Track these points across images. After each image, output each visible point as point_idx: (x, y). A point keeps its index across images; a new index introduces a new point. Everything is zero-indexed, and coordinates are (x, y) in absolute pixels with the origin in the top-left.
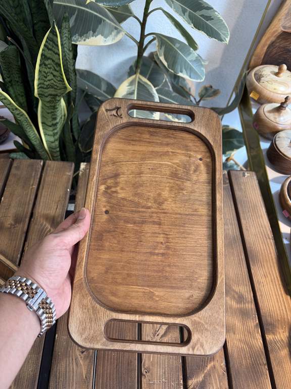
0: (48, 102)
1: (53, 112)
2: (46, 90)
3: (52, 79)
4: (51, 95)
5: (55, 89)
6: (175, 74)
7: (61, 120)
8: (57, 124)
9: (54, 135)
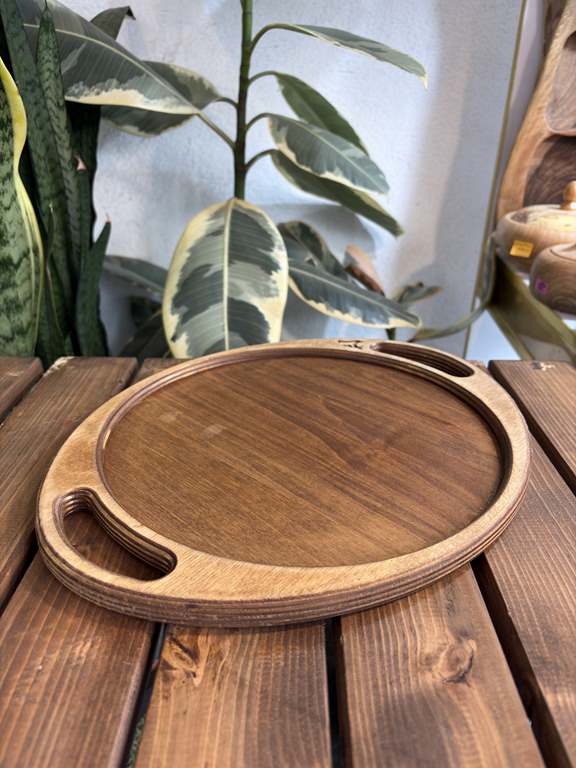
6: (316, 174)
7: (25, 260)
8: (12, 268)
9: (8, 309)
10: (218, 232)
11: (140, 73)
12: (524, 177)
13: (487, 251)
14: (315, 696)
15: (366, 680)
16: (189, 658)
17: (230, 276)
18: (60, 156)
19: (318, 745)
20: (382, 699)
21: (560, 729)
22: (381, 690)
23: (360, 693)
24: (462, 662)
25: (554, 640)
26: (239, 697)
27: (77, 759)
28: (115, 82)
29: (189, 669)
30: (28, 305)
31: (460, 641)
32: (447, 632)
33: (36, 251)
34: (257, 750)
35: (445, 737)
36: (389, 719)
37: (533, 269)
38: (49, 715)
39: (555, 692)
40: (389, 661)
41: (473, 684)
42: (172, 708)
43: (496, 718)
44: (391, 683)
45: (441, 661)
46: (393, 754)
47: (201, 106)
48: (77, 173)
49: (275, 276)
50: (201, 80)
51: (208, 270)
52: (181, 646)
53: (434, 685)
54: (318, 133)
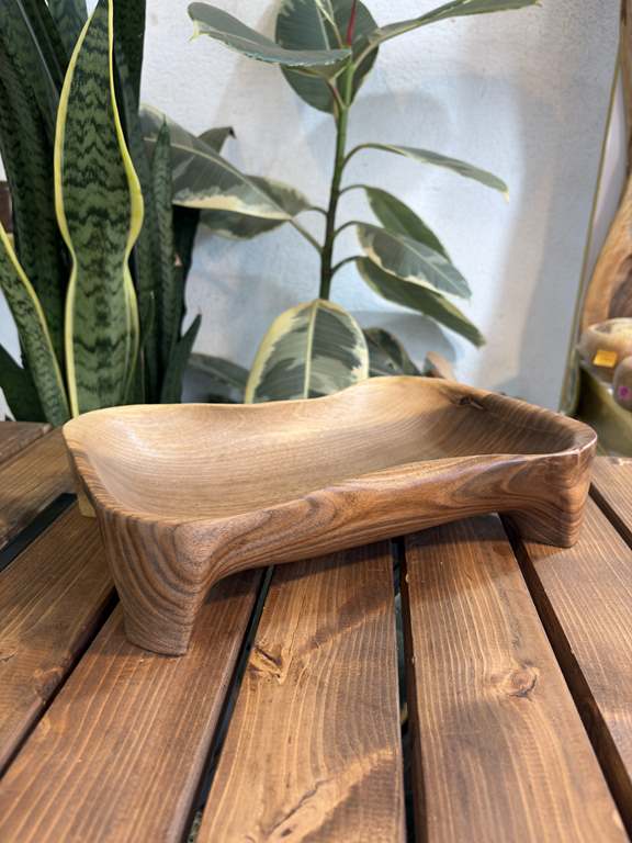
0: (86, 246)
1: (98, 288)
2: (81, 193)
3: (94, 144)
4: (92, 211)
5: (102, 184)
6: (400, 277)
7: (122, 343)
8: (110, 349)
9: (101, 387)
10: (303, 329)
11: (239, 182)
12: (608, 292)
13: (572, 364)
14: (388, 698)
15: (435, 689)
16: (274, 665)
17: (312, 370)
18: (161, 252)
19: (390, 732)
20: (449, 704)
21: (614, 738)
22: (449, 698)
23: (429, 697)
24: (526, 683)
25: (614, 674)
26: (319, 694)
27: (177, 725)
28: (218, 189)
29: (272, 671)
30: (119, 386)
31: (524, 668)
32: (512, 659)
33: (132, 336)
34: (334, 732)
35: (507, 736)
36: (455, 718)
37: (615, 378)
38: (151, 694)
39: (613, 711)
40: (457, 678)
41: (534, 700)
42: (259, 697)
43: (555, 726)
44: (458, 693)
45: (505, 681)
46: (458, 743)
47: (293, 213)
48: (175, 268)
49: (356, 371)
50: (293, 193)
51: (290, 364)
52: (266, 655)
53: (498, 697)
54: (404, 240)
